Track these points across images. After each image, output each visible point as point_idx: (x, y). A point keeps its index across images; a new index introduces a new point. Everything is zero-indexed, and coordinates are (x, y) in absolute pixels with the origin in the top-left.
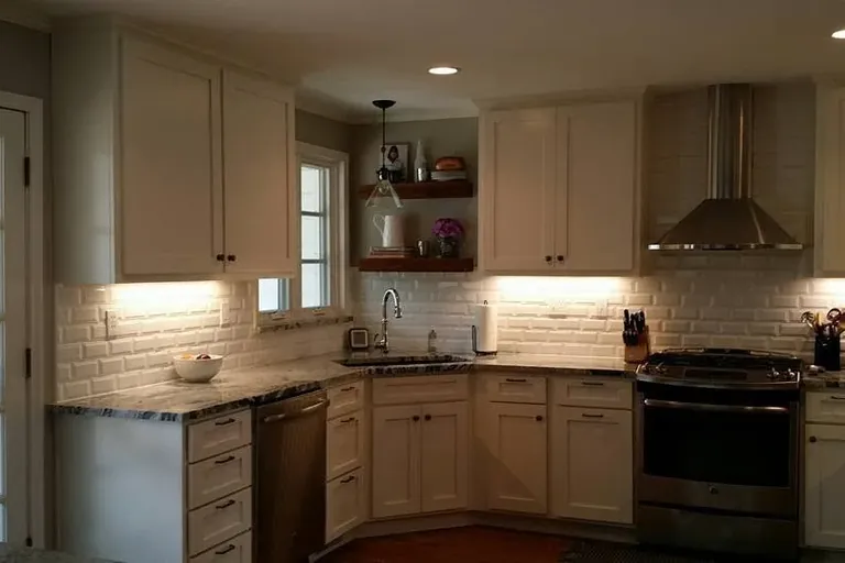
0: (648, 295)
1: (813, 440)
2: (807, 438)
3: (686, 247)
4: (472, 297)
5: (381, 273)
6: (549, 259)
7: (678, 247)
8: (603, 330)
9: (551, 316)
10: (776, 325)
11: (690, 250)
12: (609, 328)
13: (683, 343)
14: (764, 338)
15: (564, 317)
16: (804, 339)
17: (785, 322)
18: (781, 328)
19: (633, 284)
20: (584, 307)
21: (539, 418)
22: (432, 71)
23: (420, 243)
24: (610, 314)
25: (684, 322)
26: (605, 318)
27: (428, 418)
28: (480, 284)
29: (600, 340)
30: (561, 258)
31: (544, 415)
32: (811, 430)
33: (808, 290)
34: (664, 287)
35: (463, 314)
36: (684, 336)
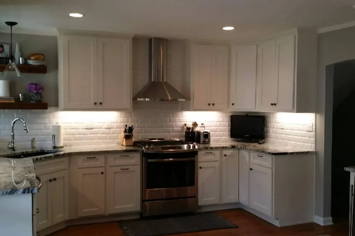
0: (127, 118)
1: (201, 168)
2: (199, 167)
3: (147, 99)
4: (47, 121)
5: (6, 110)
6: (95, 104)
7: (143, 99)
8: (109, 133)
9: (86, 129)
10: (171, 129)
11: (148, 101)
12: (111, 132)
13: (140, 137)
14: (167, 134)
15: (92, 129)
16: (180, 133)
17: (174, 127)
18: (173, 130)
19: (121, 115)
20: (101, 124)
21: (102, 173)
22: (71, 15)
23: (20, 95)
24: (112, 127)
25: (140, 129)
26: (110, 128)
27: (55, 179)
28: (51, 115)
29: (108, 138)
30: (101, 103)
31: (104, 171)
32: (200, 165)
33: (181, 116)
34: (133, 115)
35: (42, 129)
36: (140, 135)
